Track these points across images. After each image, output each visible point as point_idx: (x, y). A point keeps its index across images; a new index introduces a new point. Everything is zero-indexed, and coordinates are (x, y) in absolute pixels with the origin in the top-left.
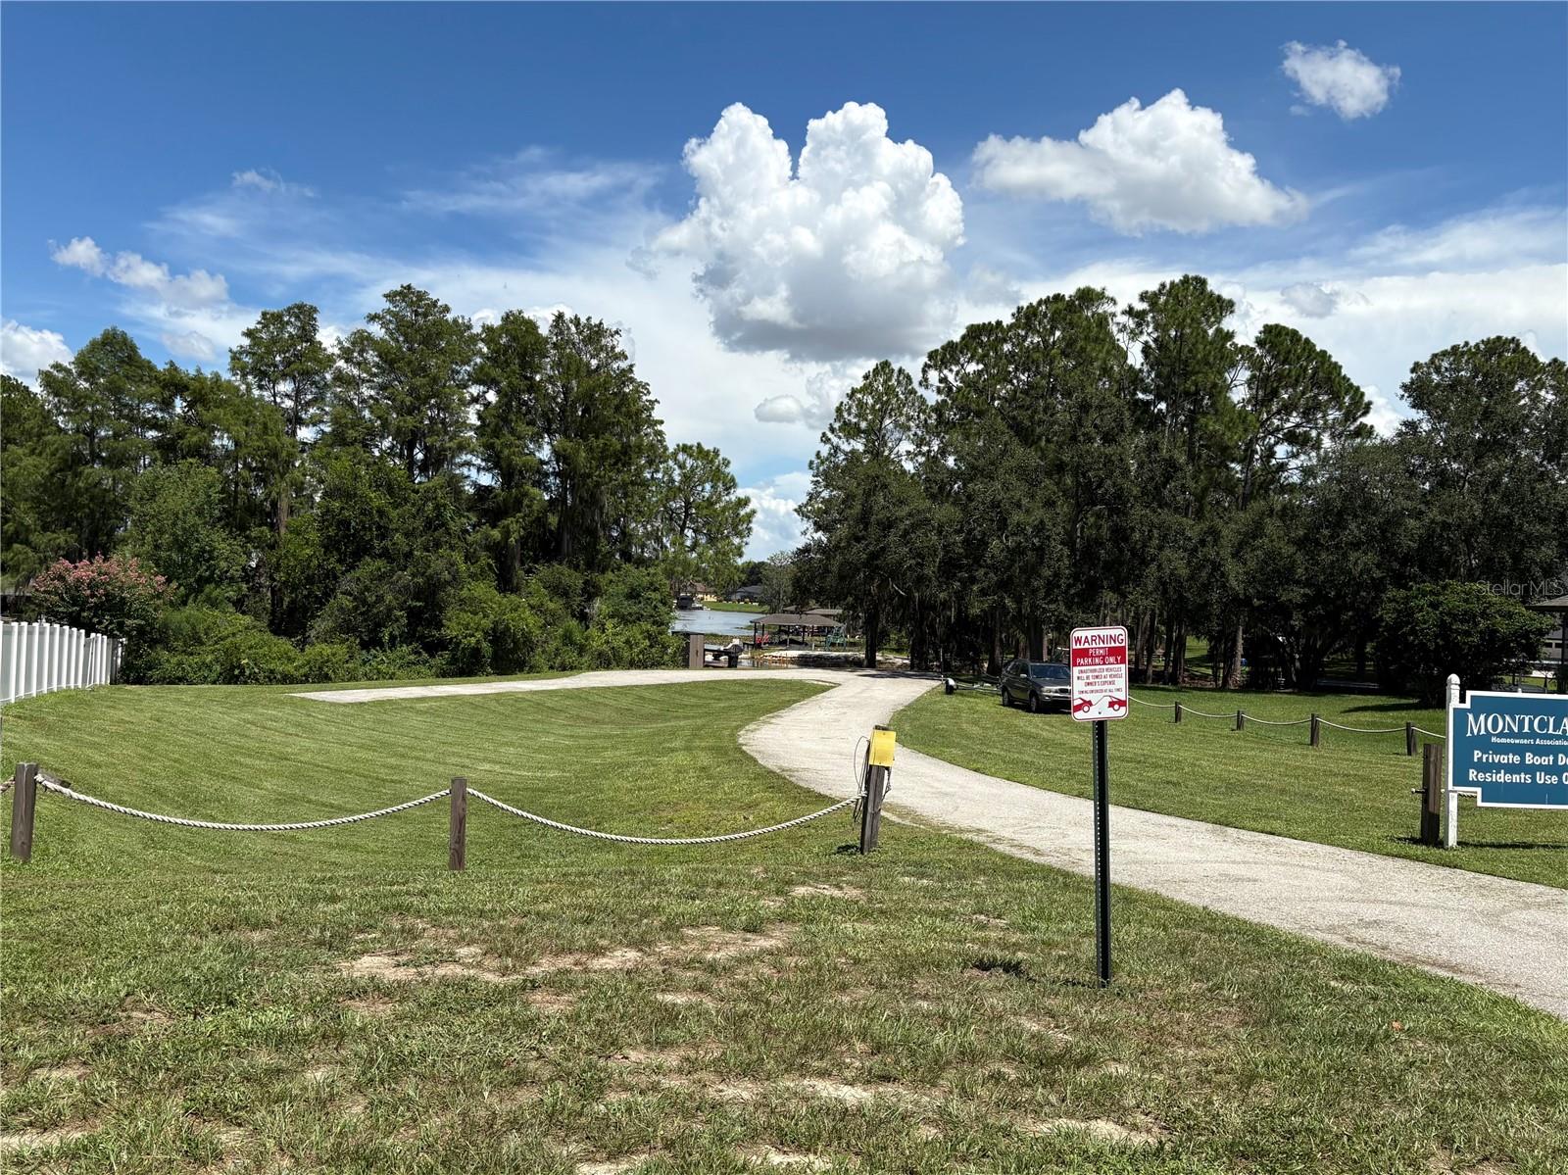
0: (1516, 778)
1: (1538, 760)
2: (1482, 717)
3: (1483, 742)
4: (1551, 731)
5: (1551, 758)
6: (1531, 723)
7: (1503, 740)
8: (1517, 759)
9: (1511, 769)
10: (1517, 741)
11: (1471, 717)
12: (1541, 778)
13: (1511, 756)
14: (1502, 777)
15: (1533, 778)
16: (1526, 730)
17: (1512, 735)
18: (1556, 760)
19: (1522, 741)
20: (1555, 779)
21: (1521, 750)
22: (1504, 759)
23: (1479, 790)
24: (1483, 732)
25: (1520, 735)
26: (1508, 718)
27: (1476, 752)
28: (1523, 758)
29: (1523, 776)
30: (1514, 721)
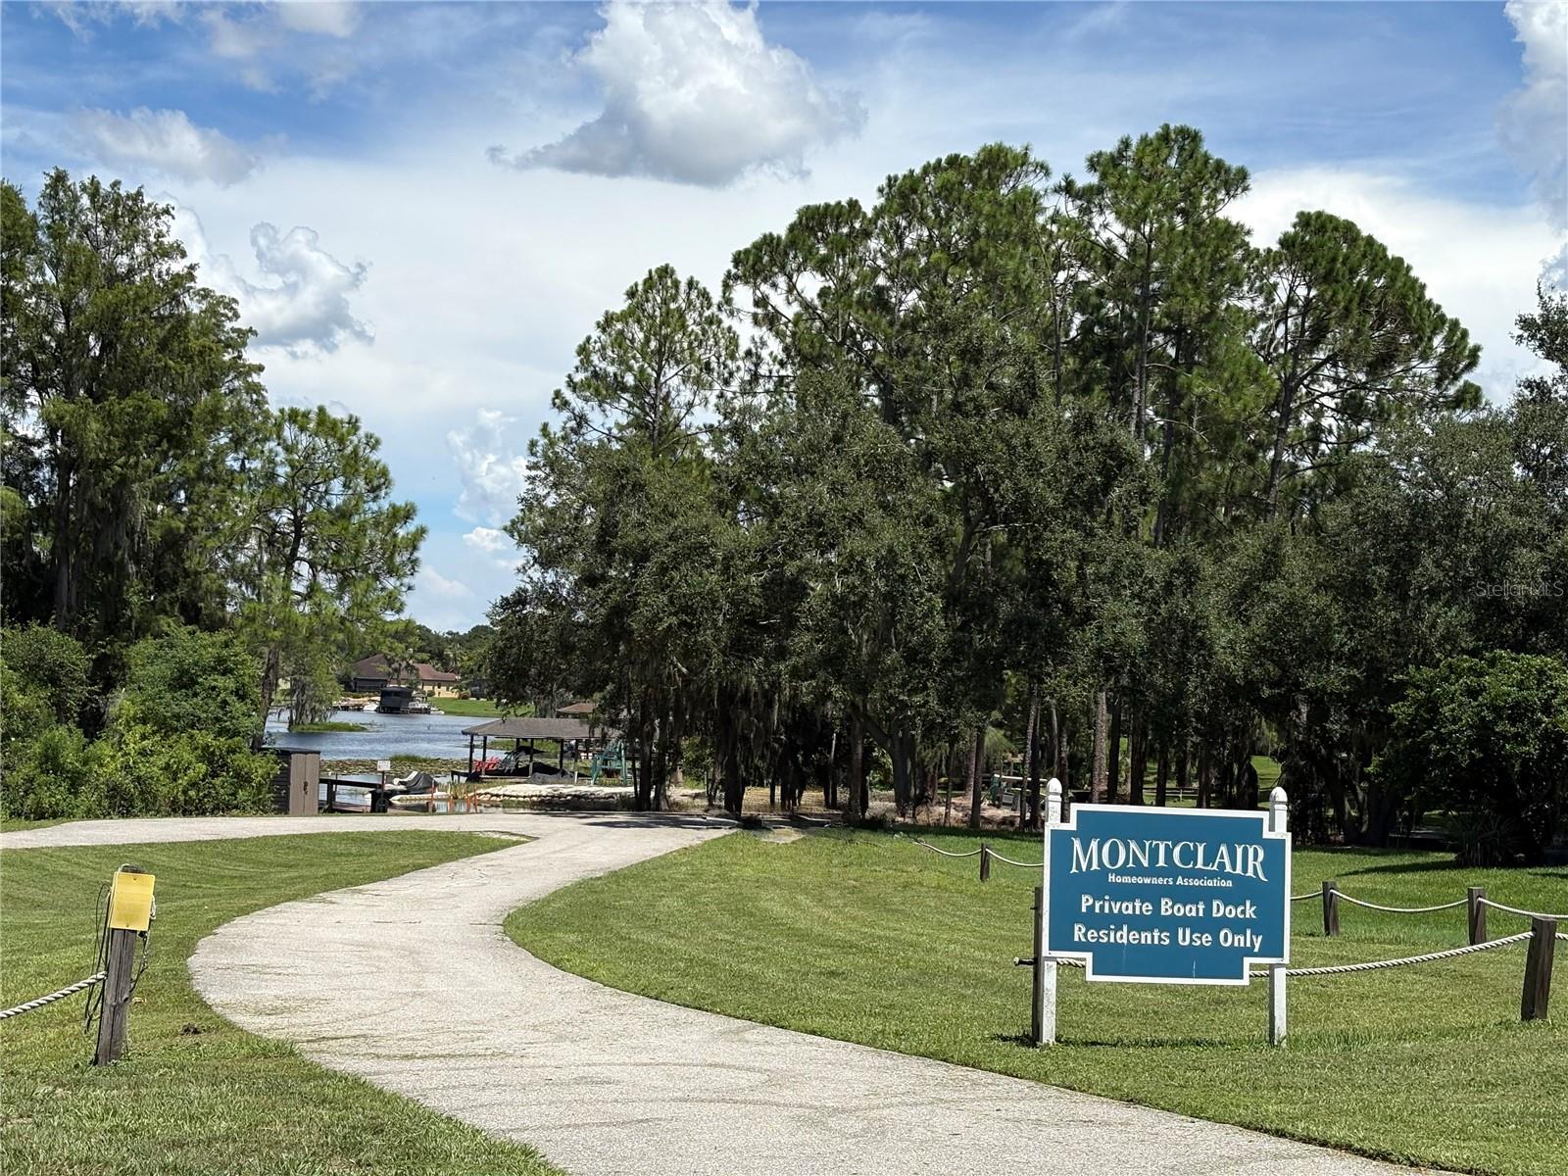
0: (1146, 938)
1: (1180, 910)
2: (1094, 845)
3: (1097, 883)
4: (1200, 865)
5: (1201, 906)
6: (1169, 852)
7: (1127, 880)
8: (1147, 908)
9: (1137, 923)
10: (1147, 881)
11: (1077, 844)
12: (1185, 937)
13: (1138, 904)
14: (1124, 936)
15: (1174, 937)
16: (1161, 863)
17: (1139, 870)
18: (1208, 910)
19: (1155, 881)
20: (1207, 939)
21: (1152, 895)
22: (1127, 908)
23: (1089, 956)
24: (1095, 866)
25: (1153, 871)
26: (1133, 845)
27: (1084, 899)
28: (1157, 907)
29: (1156, 934)
30: (1143, 851)
